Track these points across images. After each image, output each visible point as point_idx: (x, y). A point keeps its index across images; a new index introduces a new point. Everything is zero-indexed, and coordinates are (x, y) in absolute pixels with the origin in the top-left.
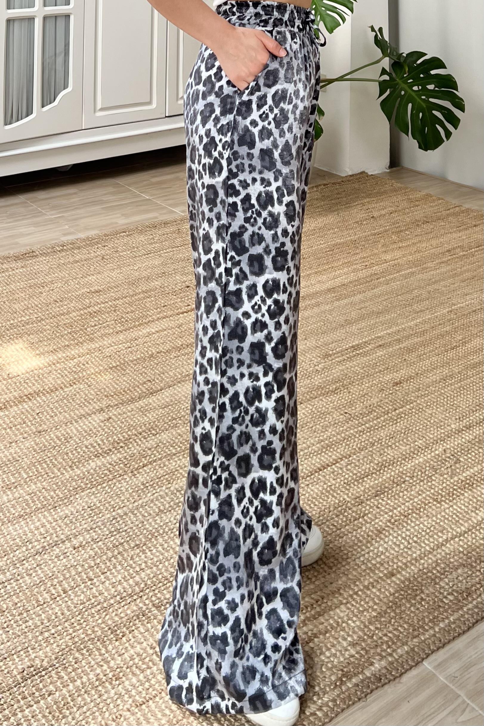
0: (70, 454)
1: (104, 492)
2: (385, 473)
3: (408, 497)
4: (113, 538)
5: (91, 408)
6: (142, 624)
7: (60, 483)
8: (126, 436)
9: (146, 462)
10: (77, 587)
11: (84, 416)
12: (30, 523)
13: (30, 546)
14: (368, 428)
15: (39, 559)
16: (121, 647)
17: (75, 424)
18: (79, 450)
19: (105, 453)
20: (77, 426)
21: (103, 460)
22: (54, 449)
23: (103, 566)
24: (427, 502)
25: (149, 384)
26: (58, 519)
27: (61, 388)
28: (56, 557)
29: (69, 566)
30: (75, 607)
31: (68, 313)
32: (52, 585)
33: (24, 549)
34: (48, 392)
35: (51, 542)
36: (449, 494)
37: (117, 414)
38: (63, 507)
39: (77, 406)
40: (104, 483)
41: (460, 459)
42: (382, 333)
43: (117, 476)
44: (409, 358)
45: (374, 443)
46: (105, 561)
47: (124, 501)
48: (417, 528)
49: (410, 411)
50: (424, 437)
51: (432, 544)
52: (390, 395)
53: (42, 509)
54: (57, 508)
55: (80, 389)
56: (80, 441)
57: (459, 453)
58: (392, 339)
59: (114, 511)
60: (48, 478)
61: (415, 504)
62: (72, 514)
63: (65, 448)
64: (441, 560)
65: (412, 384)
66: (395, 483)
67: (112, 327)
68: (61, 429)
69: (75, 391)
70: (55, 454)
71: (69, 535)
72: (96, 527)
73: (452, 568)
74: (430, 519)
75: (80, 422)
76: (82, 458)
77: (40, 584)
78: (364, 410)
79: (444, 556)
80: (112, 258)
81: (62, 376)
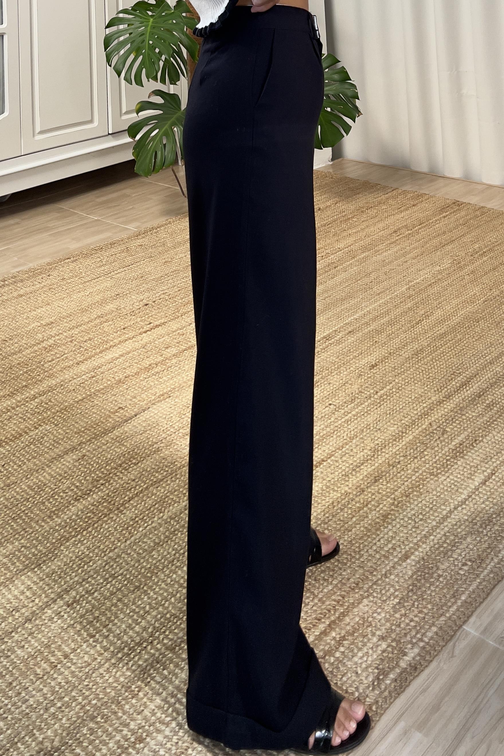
0: (46, 504)
1: (91, 537)
4: (109, 586)
5: (62, 448)
6: (157, 673)
7: (40, 538)
8: (106, 472)
9: (131, 495)
10: (78, 648)
11: (55, 459)
12: (13, 589)
14: (354, 416)
15: (30, 626)
16: (139, 704)
17: (47, 469)
18: (57, 497)
19: (86, 495)
20: (50, 471)
21: (84, 502)
22: (28, 501)
24: (424, 477)
25: (122, 411)
26: (44, 577)
27: (26, 433)
28: (49, 620)
29: (66, 626)
30: (80, 672)
31: (20, 351)
32: (49, 652)
34: (11, 440)
35: (40, 604)
36: (443, 466)
37: (91, 450)
38: (48, 563)
39: (46, 450)
40: (89, 527)
41: (447, 429)
42: (349, 319)
43: (102, 517)
44: (379, 339)
45: (363, 430)
46: (104, 612)
47: (114, 541)
48: (420, 505)
49: (391, 391)
50: (408, 415)
51: (438, 519)
52: (369, 379)
53: (24, 570)
54: (42, 565)
55: (46, 430)
56: (55, 487)
57: (444, 424)
58: (361, 324)
59: (105, 555)
60: (26, 535)
61: (413, 482)
62: (59, 569)
63: (40, 498)
64: (449, 532)
65: (387, 364)
66: (391, 465)
67: (71, 358)
68: (32, 478)
69: (41, 433)
70: (29, 506)
71: (60, 592)
72: (89, 577)
73: (460, 539)
74: (430, 494)
75: (52, 466)
76: (61, 504)
77: (36, 654)
78: (348, 398)
79: (451, 528)
80: (59, 286)
81: (25, 420)
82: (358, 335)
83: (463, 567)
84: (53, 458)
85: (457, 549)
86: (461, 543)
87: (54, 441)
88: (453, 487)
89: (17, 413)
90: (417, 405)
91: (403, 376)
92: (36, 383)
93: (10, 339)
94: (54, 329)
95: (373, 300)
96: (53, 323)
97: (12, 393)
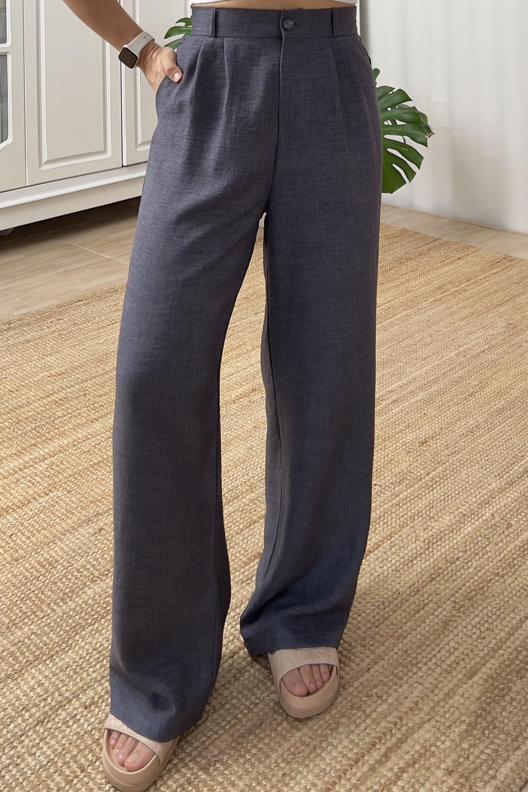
0: (59, 583)
2: (435, 551)
3: (467, 576)
5: (76, 520)
7: (52, 624)
10: (97, 760)
11: (68, 531)
12: (22, 683)
13: (27, 714)
14: (403, 500)
15: (41, 730)
17: (59, 543)
18: (70, 576)
20: (62, 546)
22: (38, 580)
24: (488, 578)
26: (58, 671)
27: (35, 499)
28: (63, 723)
29: (82, 733)
32: (64, 763)
33: (19, 720)
35: (53, 704)
36: (509, 565)
38: (62, 655)
39: (57, 520)
41: (511, 522)
42: (393, 386)
44: (428, 411)
45: (414, 517)
48: (485, 611)
49: (444, 473)
50: (467, 502)
51: (507, 629)
52: (419, 458)
53: (35, 661)
54: (54, 657)
55: (58, 497)
56: (68, 565)
57: (508, 516)
58: (406, 392)
60: (36, 619)
61: (476, 583)
62: (74, 663)
63: (52, 577)
64: (521, 647)
67: (84, 415)
68: (42, 552)
69: (52, 500)
70: (40, 586)
71: (76, 691)
74: (497, 599)
75: (65, 539)
76: (75, 586)
77: (49, 764)
78: (395, 479)
80: (70, 332)
81: (33, 484)
82: (403, 405)
84: (65, 531)
87: (67, 510)
88: (522, 591)
91: (457, 456)
92: (45, 442)
93: (17, 390)
94: (65, 380)
95: (418, 365)
96: (63, 373)
97: (19, 452)
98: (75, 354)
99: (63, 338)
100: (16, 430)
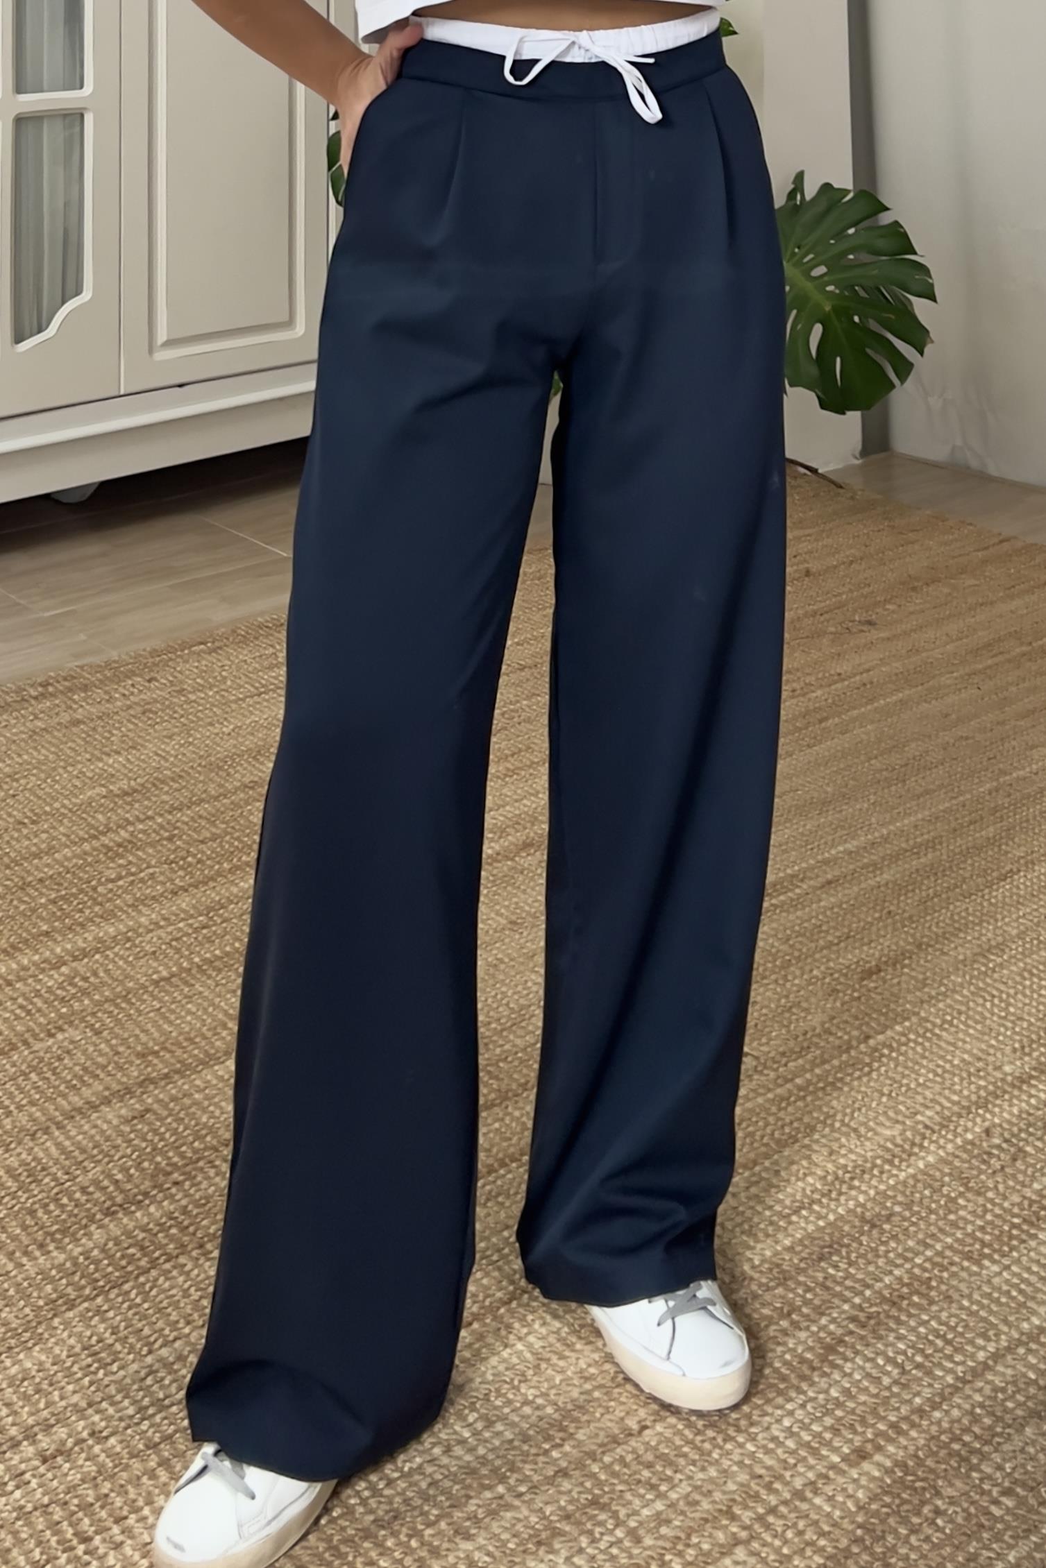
0: (40, 1213)
1: (125, 1305)
2: (843, 1199)
3: (899, 1256)
4: (145, 1425)
5: (101, 1088)
7: (12, 1292)
8: (189, 1155)
11: (79, 1110)
14: (800, 1088)
17: (57, 1133)
18: (65, 1201)
19: (132, 1204)
20: (61, 1138)
21: (125, 1220)
23: (119, 1502)
24: (946, 1262)
29: (29, 1507)
36: (999, 1238)
37: (167, 1100)
38: (18, 1353)
39: (62, 1088)
40: (127, 1282)
42: (833, 852)
43: (161, 1261)
44: (899, 908)
46: (122, 1486)
47: (177, 1322)
48: (922, 1330)
49: (903, 1039)
51: (960, 1369)
52: (855, 1003)
55: (72, 1042)
56: (66, 1177)
58: (859, 864)
59: (150, 1352)
61: (917, 1271)
62: (39, 1371)
63: (28, 1198)
64: (982, 1407)
65: (906, 970)
66: (868, 1222)
67: (161, 878)
68: (19, 1150)
69: (59, 1047)
71: (33, 1426)
72: (103, 1400)
73: (1009, 1426)
74: (954, 1305)
75: (69, 1127)
76: (72, 1219)
78: (791, 1043)
79: (989, 1397)
80: (168, 707)
81: (29, 1012)
82: (846, 892)
83: (1003, 1499)
84: (74, 1109)
85: (996, 1450)
86: (1009, 1438)
87: (85, 1069)
88: (1014, 1293)
89: (15, 995)
90: (962, 1079)
91: (941, 1005)
92: (70, 928)
93: (34, 822)
94: (137, 805)
95: (901, 809)
96: (135, 791)
97: (13, 946)
98: (168, 753)
99: (150, 719)
100: (15, 902)
